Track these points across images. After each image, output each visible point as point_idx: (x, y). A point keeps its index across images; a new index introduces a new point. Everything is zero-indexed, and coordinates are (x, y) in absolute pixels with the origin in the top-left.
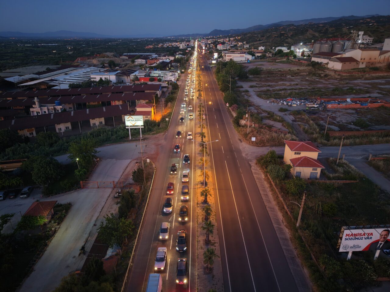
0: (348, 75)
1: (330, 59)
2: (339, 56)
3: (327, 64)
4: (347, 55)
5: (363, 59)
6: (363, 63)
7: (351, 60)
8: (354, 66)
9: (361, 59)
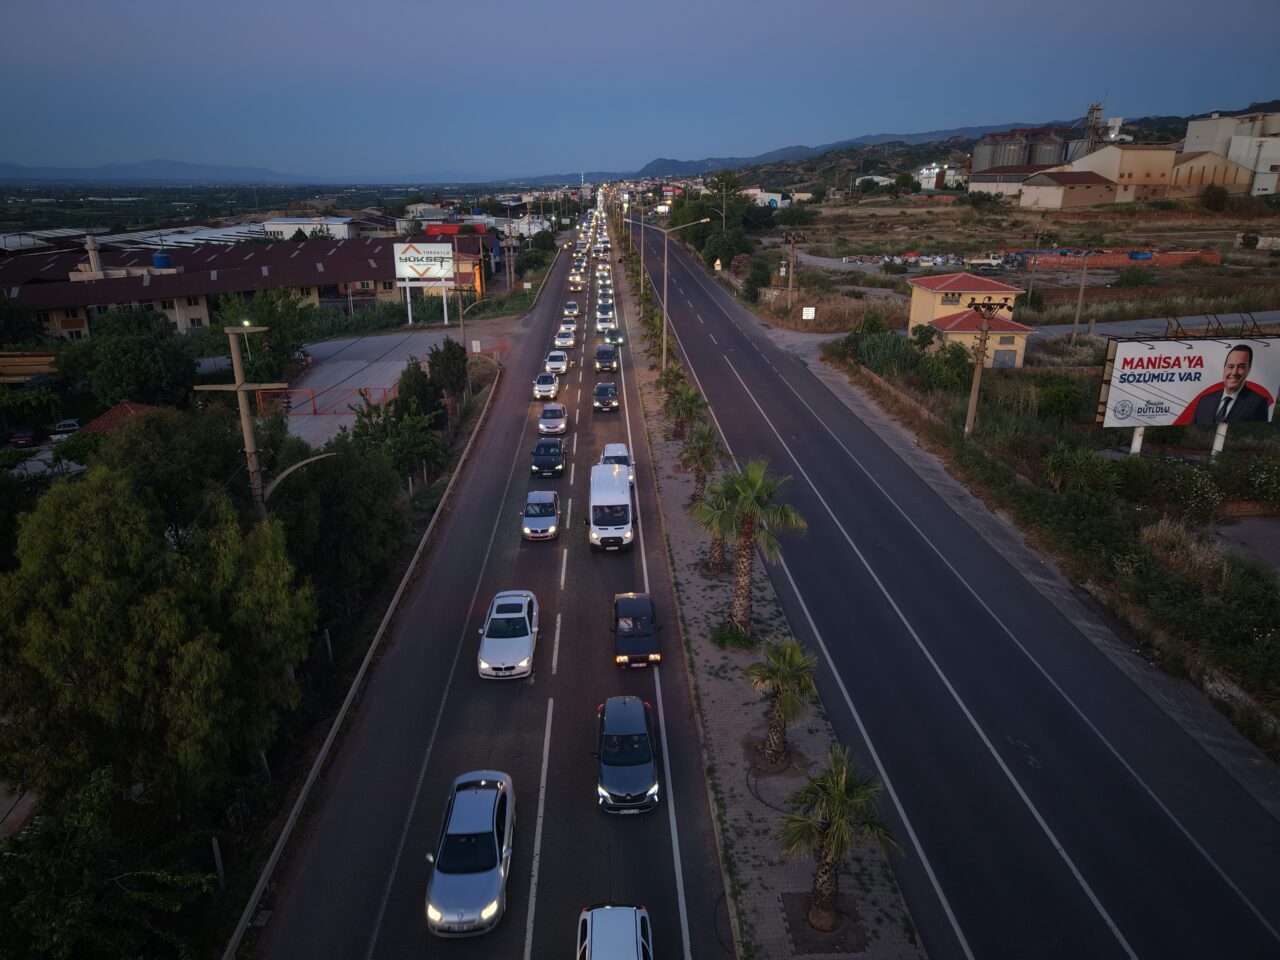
0: (1082, 222)
1: (1025, 181)
2: (1053, 170)
3: (1018, 197)
4: (1078, 166)
5: (1126, 176)
6: (1126, 188)
7: (1090, 179)
8: (1101, 196)
9: (1122, 176)
